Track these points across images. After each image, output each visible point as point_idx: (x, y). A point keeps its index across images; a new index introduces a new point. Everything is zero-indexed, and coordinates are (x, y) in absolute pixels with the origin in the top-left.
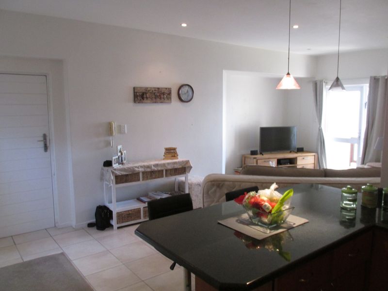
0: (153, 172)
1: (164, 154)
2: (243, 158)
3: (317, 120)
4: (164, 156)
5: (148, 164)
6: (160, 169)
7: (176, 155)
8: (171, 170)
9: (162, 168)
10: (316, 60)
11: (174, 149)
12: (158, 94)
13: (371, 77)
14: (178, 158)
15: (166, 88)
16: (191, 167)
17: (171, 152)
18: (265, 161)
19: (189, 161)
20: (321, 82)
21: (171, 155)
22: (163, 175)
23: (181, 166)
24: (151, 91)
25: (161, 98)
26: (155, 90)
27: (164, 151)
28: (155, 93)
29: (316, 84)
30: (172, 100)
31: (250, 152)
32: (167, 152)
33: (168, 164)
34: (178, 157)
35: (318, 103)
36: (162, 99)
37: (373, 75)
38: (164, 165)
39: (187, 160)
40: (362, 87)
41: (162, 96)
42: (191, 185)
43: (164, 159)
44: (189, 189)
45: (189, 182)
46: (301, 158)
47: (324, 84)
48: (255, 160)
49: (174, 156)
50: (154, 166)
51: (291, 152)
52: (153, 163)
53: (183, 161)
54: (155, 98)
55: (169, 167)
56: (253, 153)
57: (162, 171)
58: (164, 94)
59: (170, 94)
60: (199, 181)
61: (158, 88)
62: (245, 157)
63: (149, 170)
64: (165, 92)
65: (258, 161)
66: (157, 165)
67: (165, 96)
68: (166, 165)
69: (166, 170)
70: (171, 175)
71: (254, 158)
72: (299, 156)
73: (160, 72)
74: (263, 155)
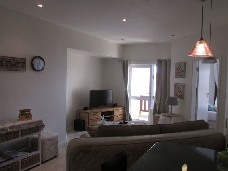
0: (8, 133)
1: (19, 116)
2: (78, 113)
3: (124, 86)
4: (19, 117)
5: (3, 127)
6: (15, 130)
7: (30, 116)
8: (26, 130)
9: (18, 129)
10: (124, 47)
11: (29, 111)
12: (14, 63)
13: (157, 60)
14: (32, 119)
15: (21, 58)
16: (44, 126)
17: (25, 114)
18: (94, 115)
19: (42, 120)
20: (127, 61)
21: (25, 116)
22: (18, 135)
23: (35, 126)
24: (7, 60)
25: (16, 67)
26: (11, 59)
27: (19, 113)
28: (10, 62)
29: (124, 62)
30: (26, 68)
31: (83, 108)
32: (22, 114)
33: (23, 125)
34: (32, 117)
35: (125, 75)
36: (18, 68)
37: (159, 58)
38: (20, 126)
39: (40, 119)
40: (151, 66)
41: (17, 65)
42: (44, 141)
43: (18, 120)
44: (42, 144)
45: (42, 138)
46: (116, 111)
47: (129, 62)
48: (87, 114)
49: (29, 117)
50: (9, 128)
51: (109, 107)
52: (8, 125)
53: (37, 121)
54: (11, 66)
55: (24, 128)
56: (85, 109)
57: (18, 131)
58: (19, 63)
59: (24, 63)
60: (50, 136)
61: (14, 58)
62: (80, 112)
63: (4, 132)
64: (21, 61)
65: (90, 114)
66: (12, 127)
67: (20, 65)
68: (22, 126)
69: (21, 131)
70: (26, 134)
71: (87, 113)
72: (115, 110)
73: (16, 44)
74: (92, 110)
